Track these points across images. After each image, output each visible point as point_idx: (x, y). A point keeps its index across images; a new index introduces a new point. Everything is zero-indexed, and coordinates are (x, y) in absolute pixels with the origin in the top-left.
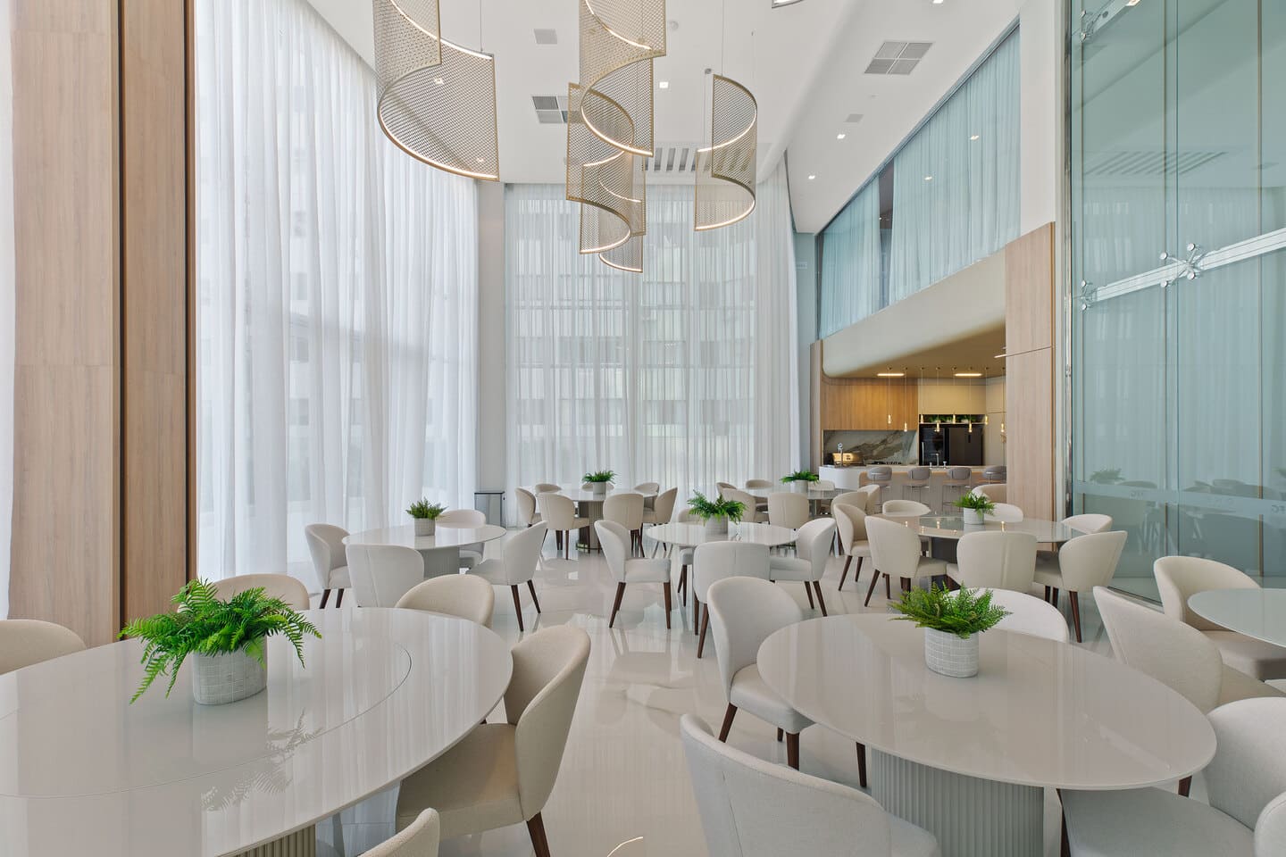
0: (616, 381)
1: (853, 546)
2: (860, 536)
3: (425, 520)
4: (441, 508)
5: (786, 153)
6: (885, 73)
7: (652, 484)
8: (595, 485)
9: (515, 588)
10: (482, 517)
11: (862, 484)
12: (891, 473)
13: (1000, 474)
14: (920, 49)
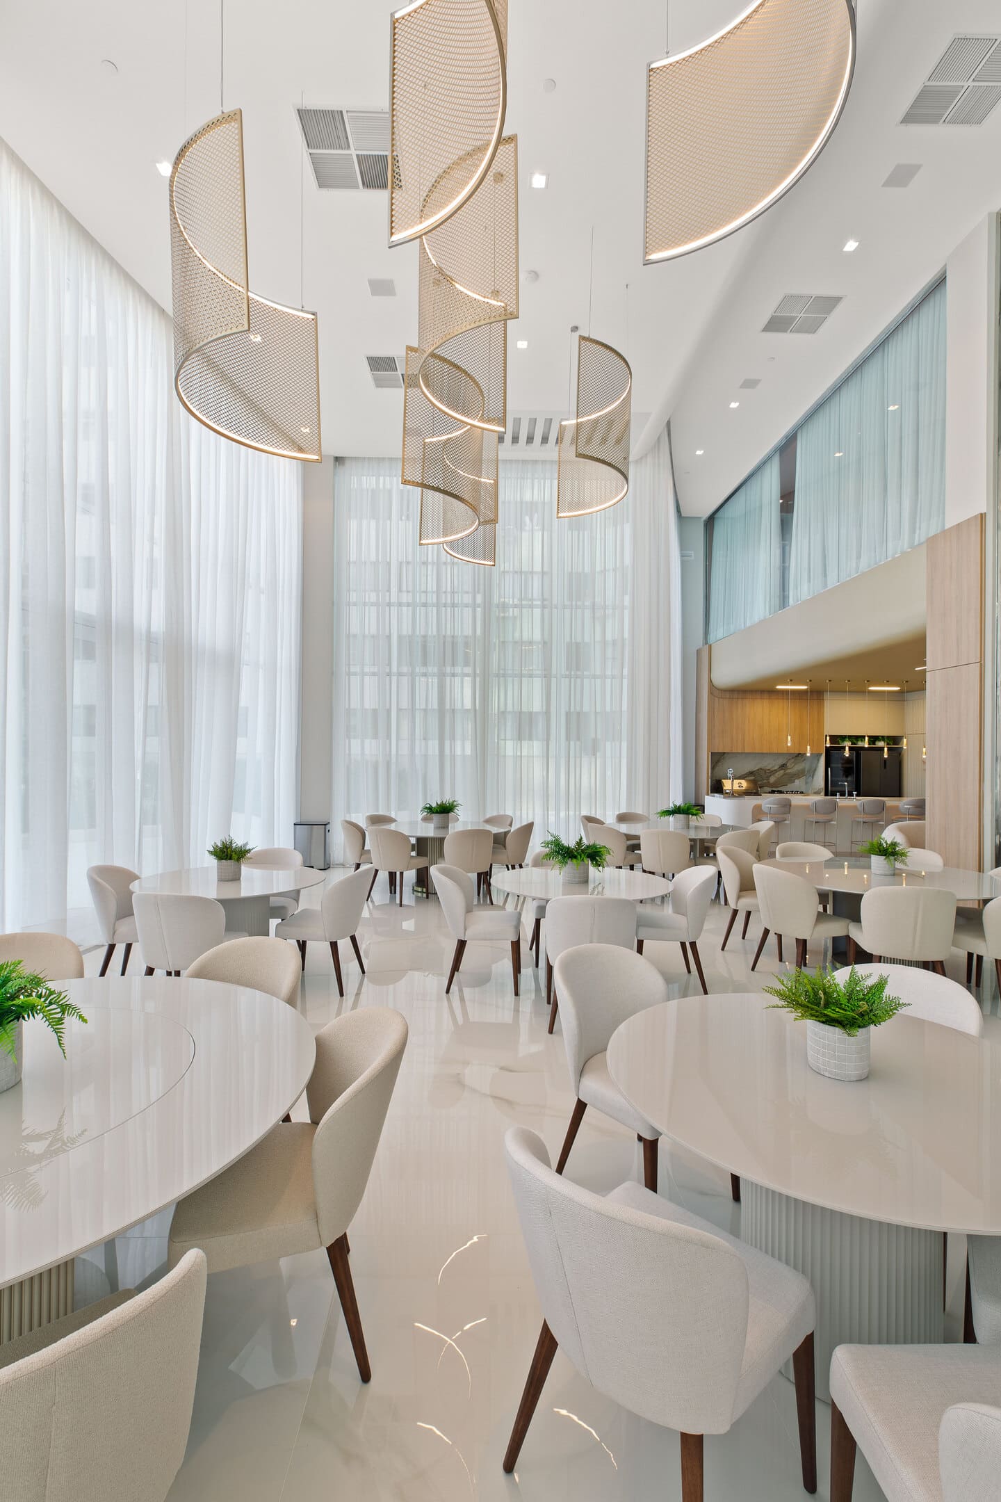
0: (464, 693)
1: (739, 898)
2: (747, 886)
3: (229, 862)
4: (248, 848)
5: (669, 423)
6: (786, 331)
7: (504, 817)
8: (436, 817)
9: (334, 945)
10: (298, 858)
11: (757, 819)
12: (790, 805)
13: (919, 810)
14: (829, 303)
